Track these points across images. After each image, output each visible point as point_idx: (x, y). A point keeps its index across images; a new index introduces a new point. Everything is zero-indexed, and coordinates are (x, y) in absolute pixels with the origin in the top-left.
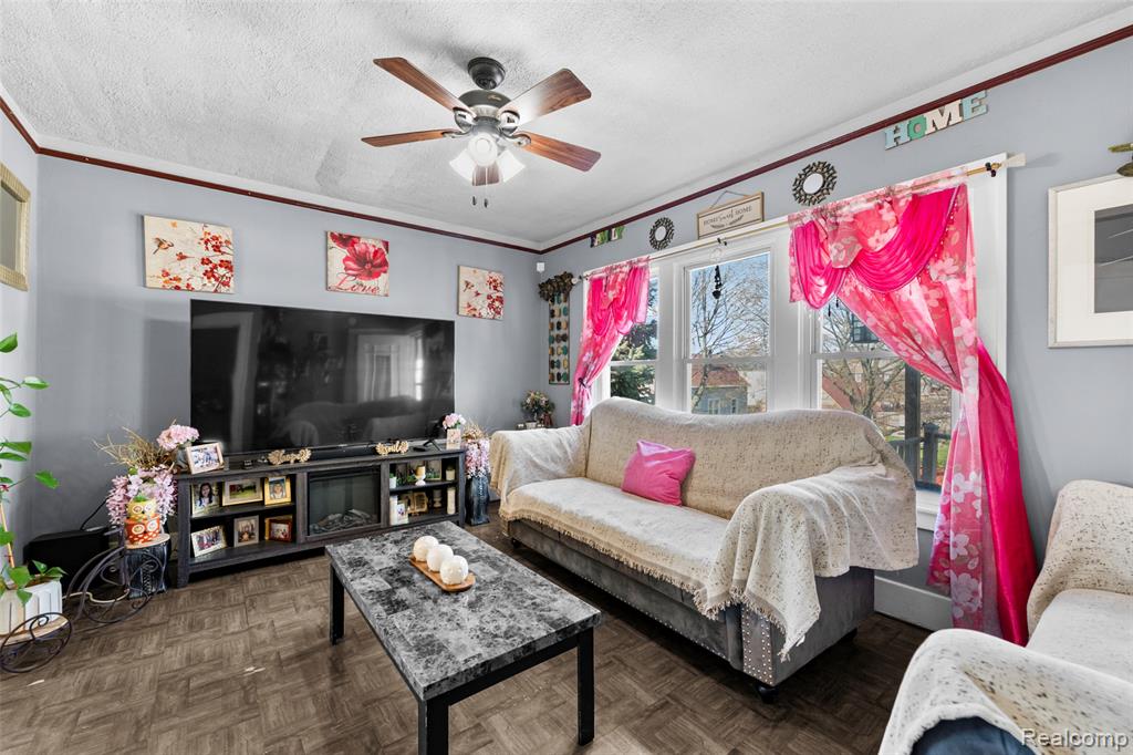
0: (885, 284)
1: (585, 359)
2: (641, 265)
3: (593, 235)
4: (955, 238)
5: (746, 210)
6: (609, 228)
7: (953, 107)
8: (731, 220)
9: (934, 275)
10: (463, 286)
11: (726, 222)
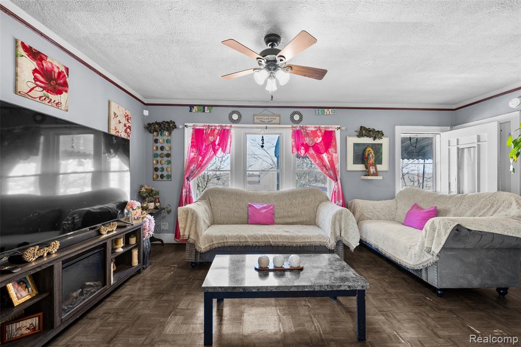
0: (318, 152)
1: (192, 168)
2: (227, 128)
3: (192, 106)
4: (334, 143)
5: (274, 119)
6: (204, 106)
7: (330, 110)
8: (268, 120)
9: (330, 152)
10: (112, 115)
11: (266, 121)
